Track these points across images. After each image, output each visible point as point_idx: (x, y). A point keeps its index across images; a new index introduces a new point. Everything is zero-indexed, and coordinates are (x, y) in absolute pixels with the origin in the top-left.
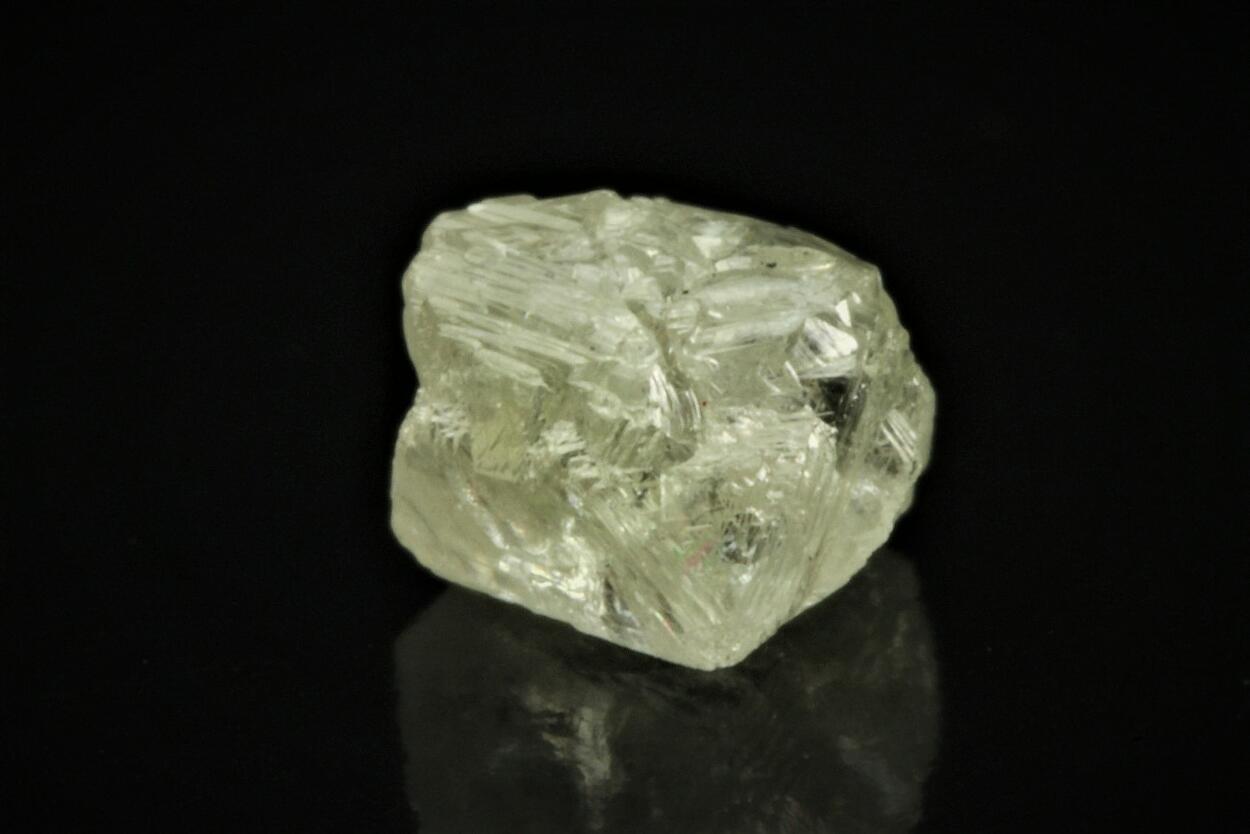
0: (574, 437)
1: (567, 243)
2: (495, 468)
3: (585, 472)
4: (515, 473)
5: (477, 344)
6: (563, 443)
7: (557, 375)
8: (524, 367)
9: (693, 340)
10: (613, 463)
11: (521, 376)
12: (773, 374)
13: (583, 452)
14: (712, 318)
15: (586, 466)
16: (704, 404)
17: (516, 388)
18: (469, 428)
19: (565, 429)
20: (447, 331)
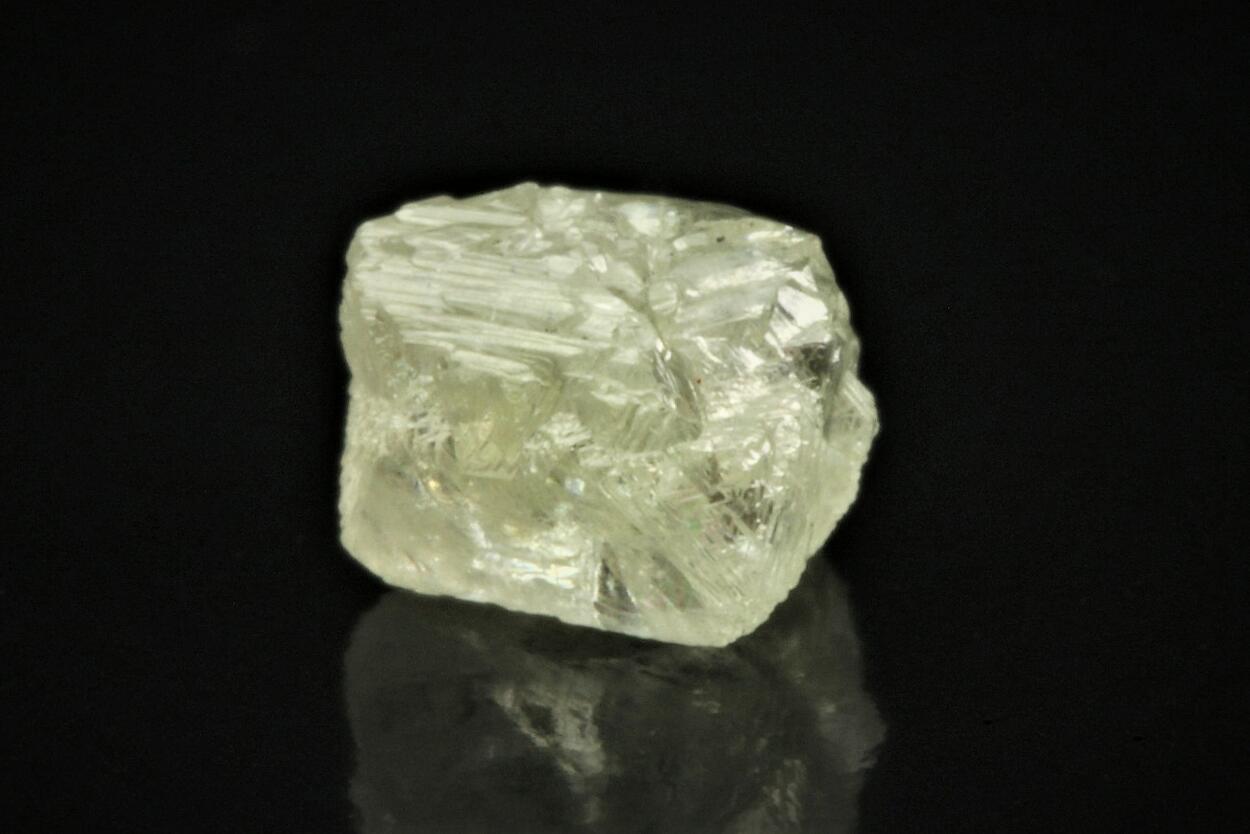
0: (577, 426)
1: (521, 238)
2: (487, 468)
3: (593, 461)
4: (510, 470)
5: (450, 347)
6: (569, 435)
7: (552, 369)
8: (508, 365)
9: (678, 320)
10: (626, 448)
11: (510, 374)
12: (757, 346)
13: (591, 442)
14: (690, 297)
15: (596, 455)
16: (699, 381)
17: (505, 386)
18: (450, 431)
19: (567, 421)
20: (411, 337)
